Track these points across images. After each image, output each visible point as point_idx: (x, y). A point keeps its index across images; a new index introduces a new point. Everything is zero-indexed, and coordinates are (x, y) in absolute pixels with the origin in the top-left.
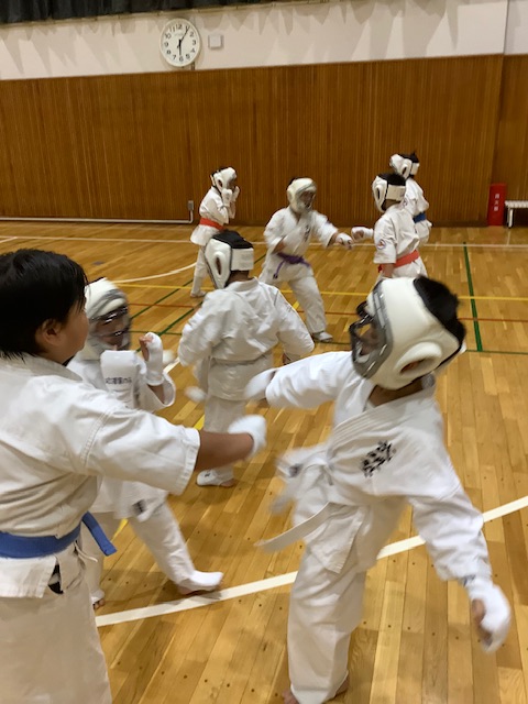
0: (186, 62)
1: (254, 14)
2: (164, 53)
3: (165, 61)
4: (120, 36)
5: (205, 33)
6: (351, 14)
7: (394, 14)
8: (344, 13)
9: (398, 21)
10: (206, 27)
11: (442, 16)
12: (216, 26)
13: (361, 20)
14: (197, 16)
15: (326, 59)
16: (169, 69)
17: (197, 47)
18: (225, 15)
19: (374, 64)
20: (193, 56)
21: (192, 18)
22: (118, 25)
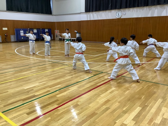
0: (119, 17)
1: (131, 10)
2: (116, 16)
3: (116, 17)
4: (109, 13)
5: (123, 12)
6: (148, 9)
7: (156, 9)
8: (147, 9)
9: (156, 10)
10: (123, 11)
11: (165, 9)
12: (125, 11)
13: (150, 10)
14: (122, 10)
15: (143, 17)
16: (116, 18)
17: (121, 15)
18: (126, 10)
19: (152, 17)
20: (120, 16)
21: (121, 10)
22: (109, 11)
